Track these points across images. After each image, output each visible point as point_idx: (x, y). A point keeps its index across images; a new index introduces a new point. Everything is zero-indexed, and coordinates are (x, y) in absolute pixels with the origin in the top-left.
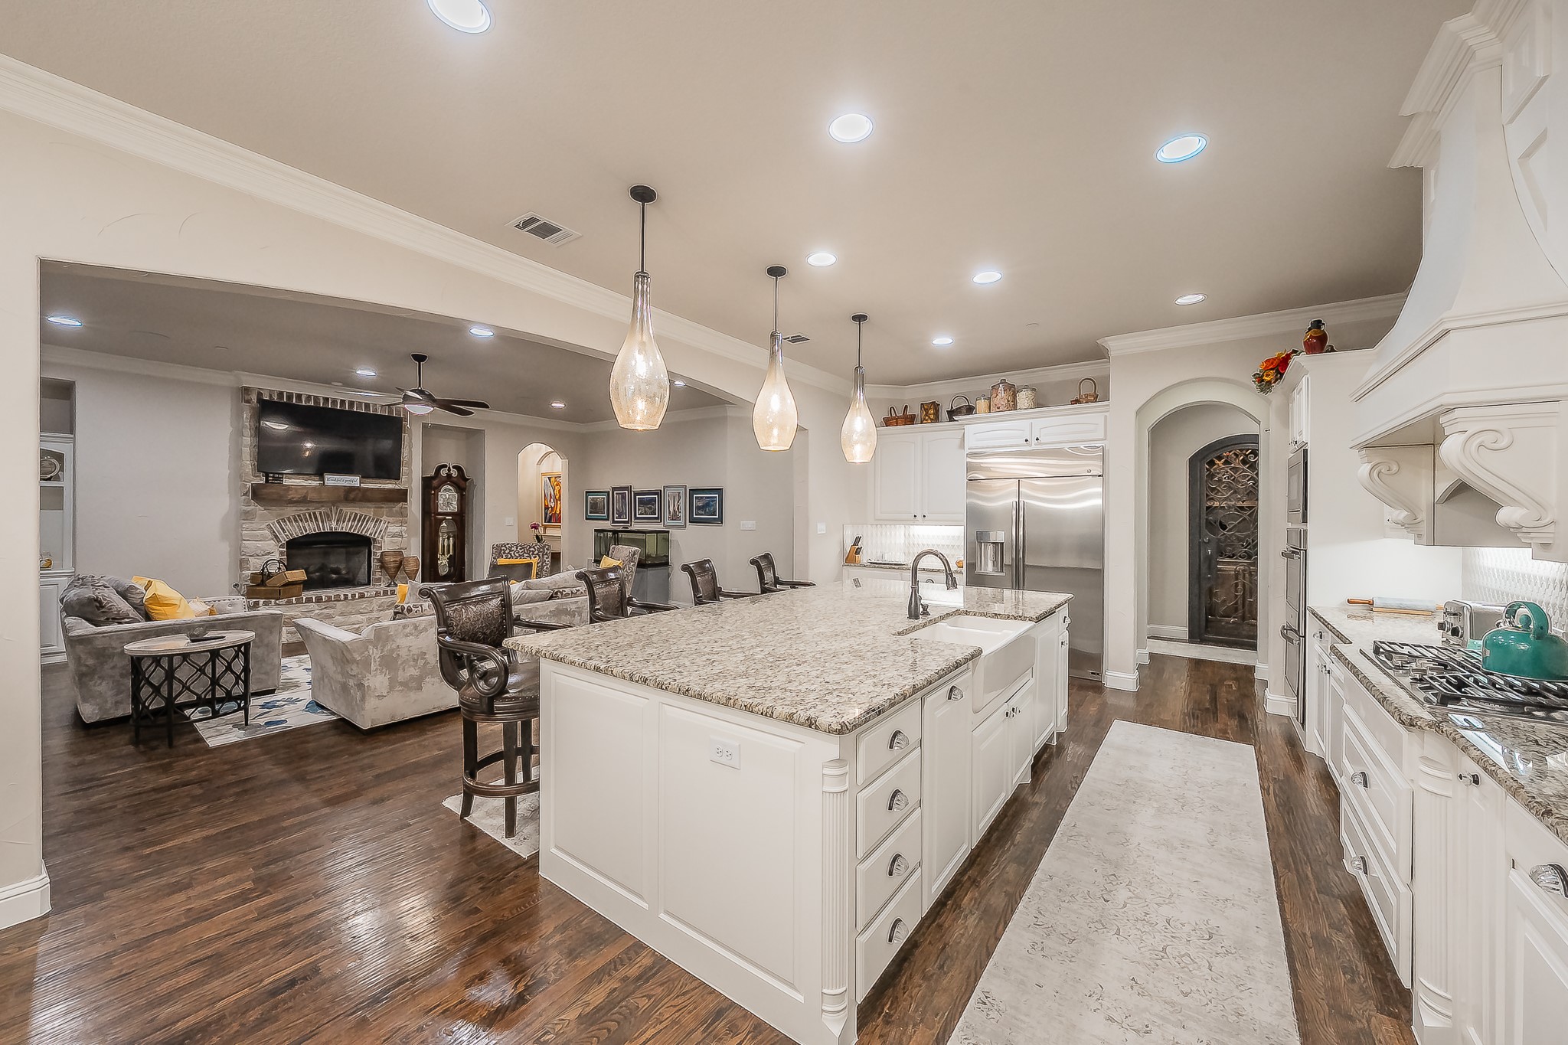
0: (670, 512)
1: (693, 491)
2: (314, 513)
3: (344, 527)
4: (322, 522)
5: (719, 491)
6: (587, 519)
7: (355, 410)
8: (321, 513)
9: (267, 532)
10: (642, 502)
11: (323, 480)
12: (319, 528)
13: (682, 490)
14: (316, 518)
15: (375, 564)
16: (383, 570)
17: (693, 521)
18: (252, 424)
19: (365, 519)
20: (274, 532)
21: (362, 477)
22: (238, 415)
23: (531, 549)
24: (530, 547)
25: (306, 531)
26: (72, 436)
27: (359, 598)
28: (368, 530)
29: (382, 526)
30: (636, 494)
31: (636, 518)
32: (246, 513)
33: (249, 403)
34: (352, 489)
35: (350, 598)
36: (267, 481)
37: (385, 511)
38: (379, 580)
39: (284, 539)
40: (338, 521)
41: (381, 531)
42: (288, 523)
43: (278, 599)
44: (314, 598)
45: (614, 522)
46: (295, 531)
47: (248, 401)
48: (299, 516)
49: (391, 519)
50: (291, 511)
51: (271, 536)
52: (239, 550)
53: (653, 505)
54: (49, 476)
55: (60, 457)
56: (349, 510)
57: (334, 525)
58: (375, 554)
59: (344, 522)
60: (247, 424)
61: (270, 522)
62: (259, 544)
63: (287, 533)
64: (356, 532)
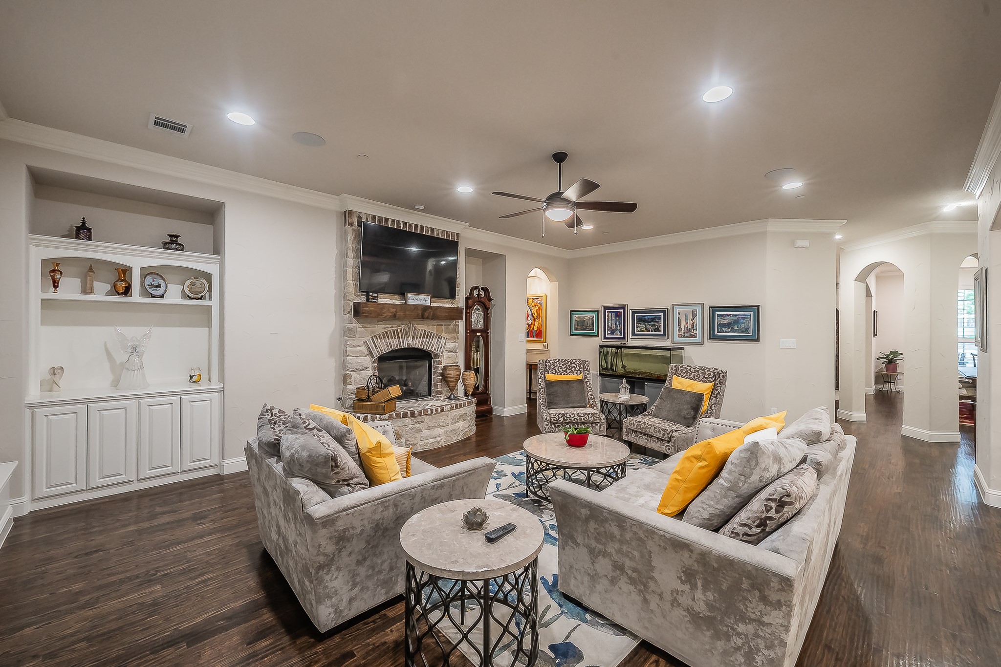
0: (680, 330)
1: (714, 309)
2: (397, 330)
3: (417, 343)
4: (402, 338)
5: (756, 309)
6: (571, 335)
7: (424, 234)
8: (401, 330)
9: (364, 349)
10: (641, 320)
11: (405, 300)
12: (400, 346)
13: (698, 309)
14: (398, 335)
15: (436, 378)
16: (443, 382)
17: (712, 337)
18: (354, 246)
19: (431, 335)
20: (369, 348)
21: (432, 297)
22: (343, 237)
23: (573, 365)
24: (571, 363)
25: (391, 347)
26: (219, 257)
27: (441, 411)
28: (432, 346)
29: (443, 342)
30: (634, 312)
31: (634, 334)
32: (350, 330)
33: (352, 226)
34: (426, 308)
35: (434, 412)
36: (368, 300)
37: (443, 328)
38: (440, 393)
39: (376, 355)
40: (413, 337)
41: (442, 346)
42: (379, 340)
43: (382, 415)
44: (409, 412)
45: (605, 338)
46: (384, 346)
47: (351, 224)
48: (387, 333)
49: (447, 336)
50: (380, 328)
51: (366, 352)
52: (344, 365)
53: (657, 322)
54: (200, 296)
55: (208, 277)
56: (421, 327)
57: (410, 342)
58: (437, 368)
59: (417, 339)
60: (350, 246)
61: (366, 339)
62: (359, 360)
63: (379, 350)
64: (425, 348)
